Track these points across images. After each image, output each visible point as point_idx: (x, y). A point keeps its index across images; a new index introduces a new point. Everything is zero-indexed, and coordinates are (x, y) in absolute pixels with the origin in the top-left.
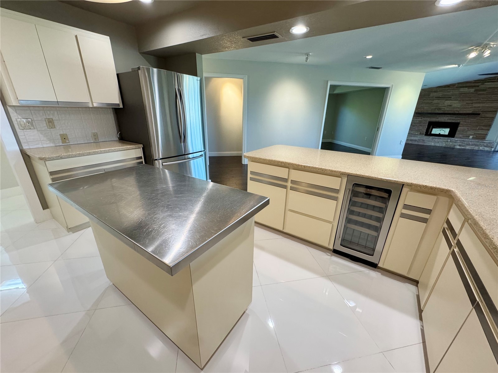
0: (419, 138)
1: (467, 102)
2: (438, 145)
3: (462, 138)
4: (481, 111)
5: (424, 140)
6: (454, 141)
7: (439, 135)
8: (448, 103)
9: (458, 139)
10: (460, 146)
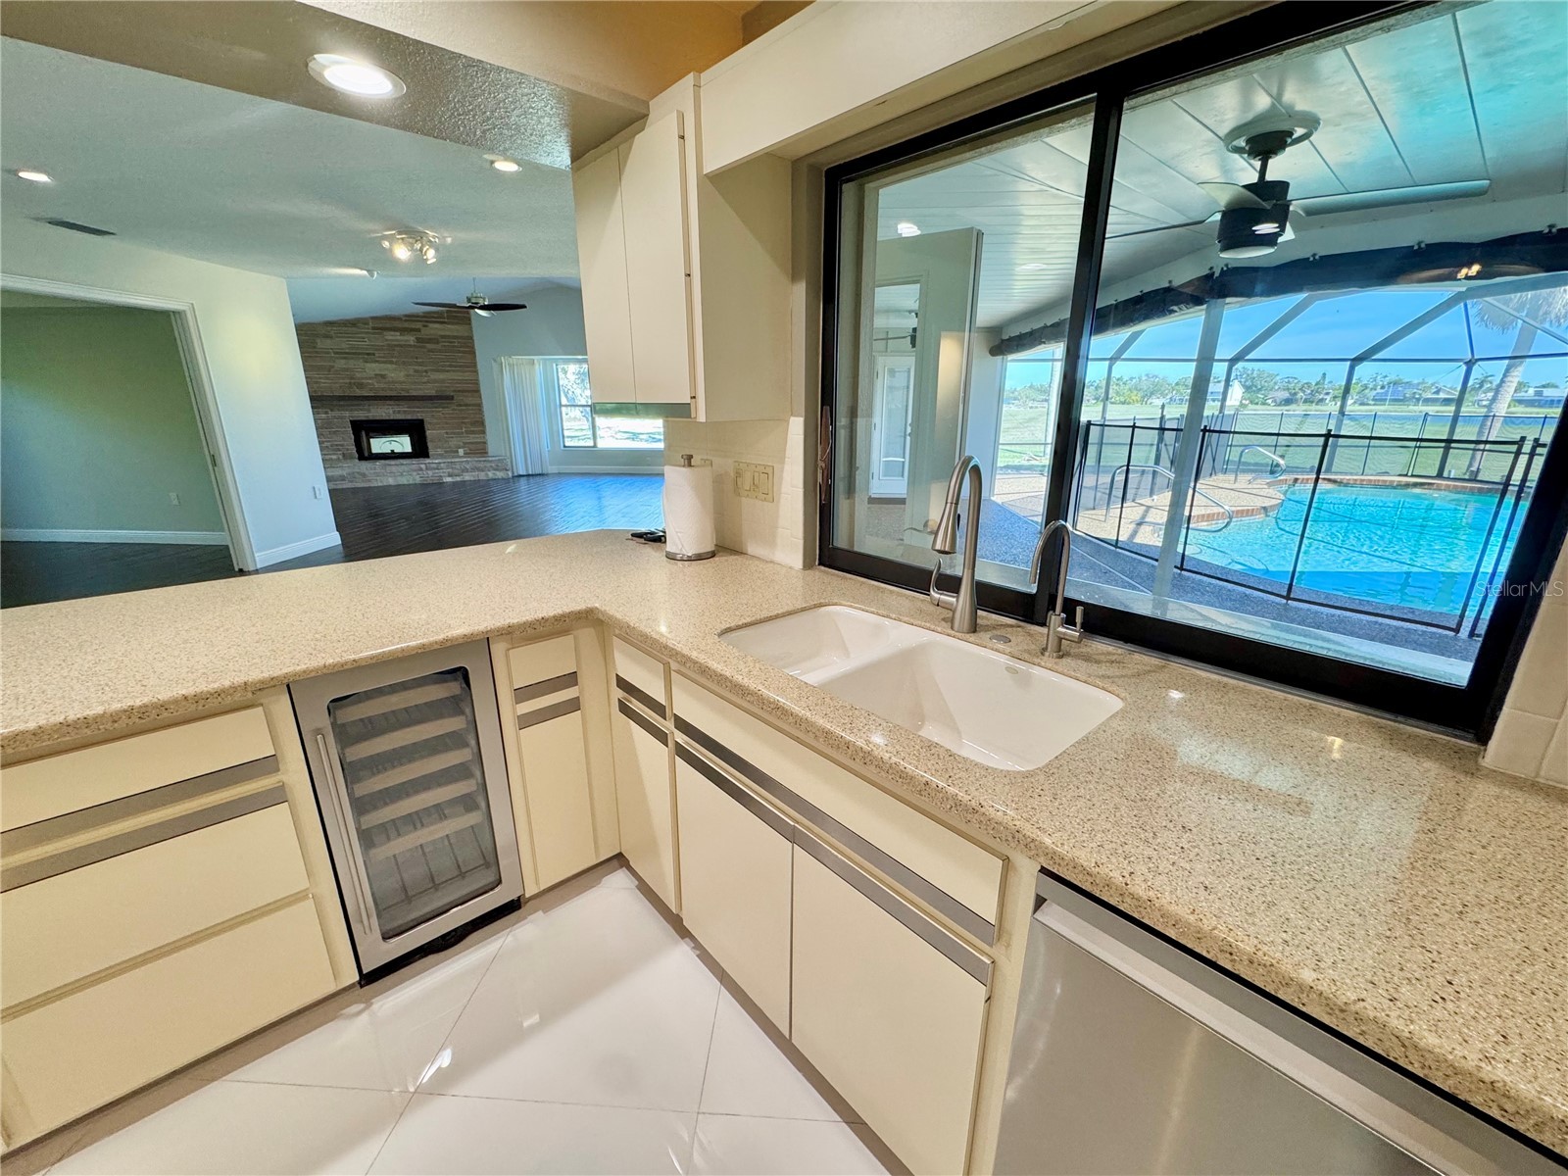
0: (350, 471)
1: (416, 367)
2: (403, 481)
3: (445, 458)
4: (454, 391)
5: (364, 475)
6: (435, 466)
7: (393, 456)
8: (373, 368)
9: (440, 461)
10: (450, 476)
